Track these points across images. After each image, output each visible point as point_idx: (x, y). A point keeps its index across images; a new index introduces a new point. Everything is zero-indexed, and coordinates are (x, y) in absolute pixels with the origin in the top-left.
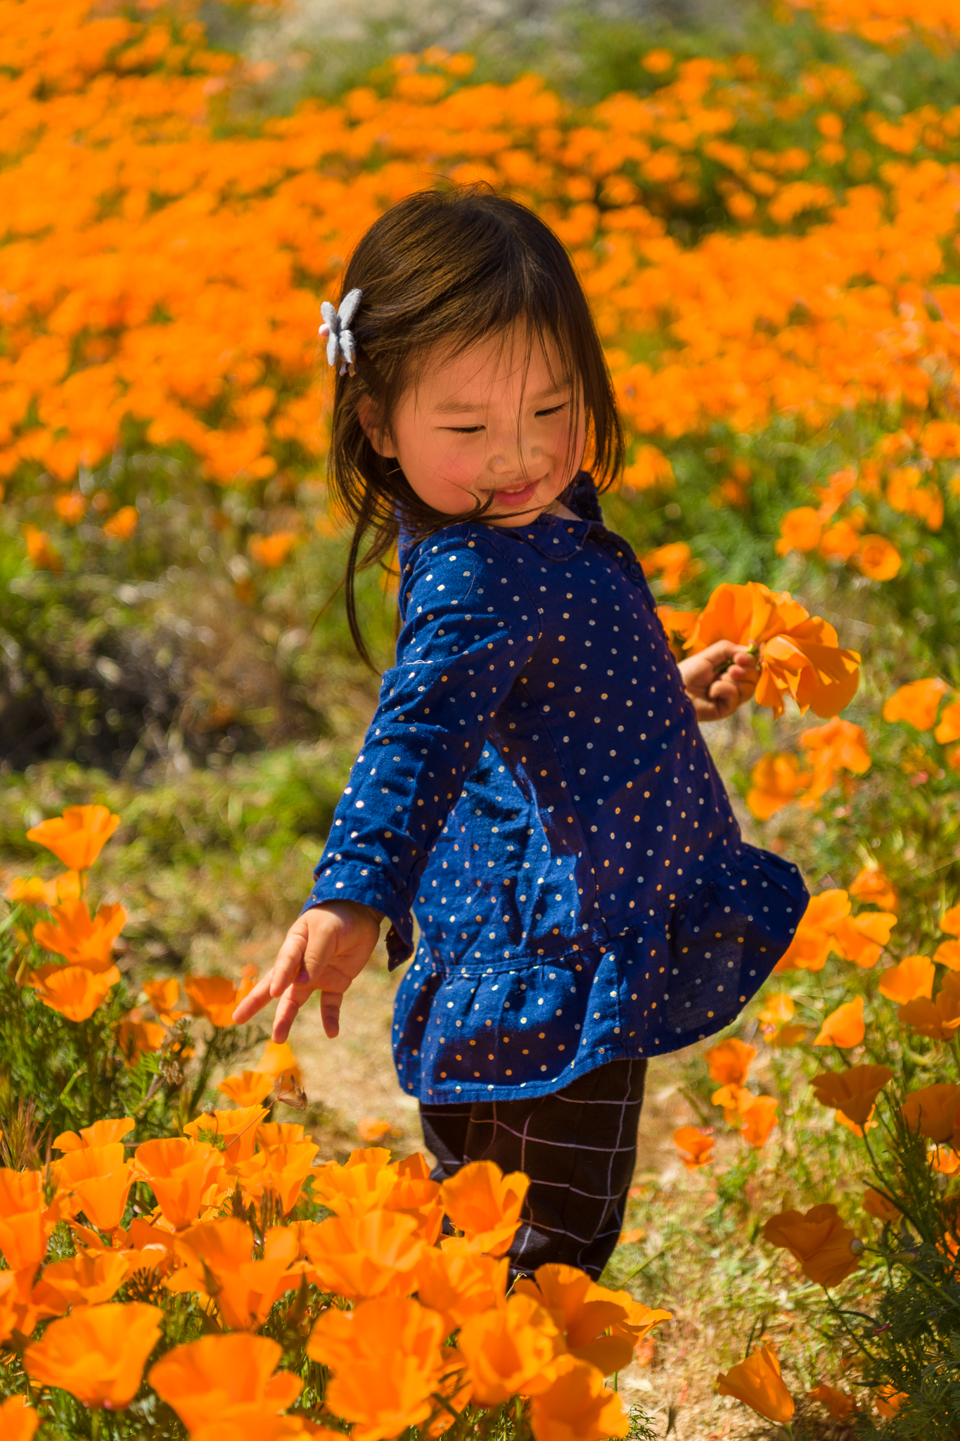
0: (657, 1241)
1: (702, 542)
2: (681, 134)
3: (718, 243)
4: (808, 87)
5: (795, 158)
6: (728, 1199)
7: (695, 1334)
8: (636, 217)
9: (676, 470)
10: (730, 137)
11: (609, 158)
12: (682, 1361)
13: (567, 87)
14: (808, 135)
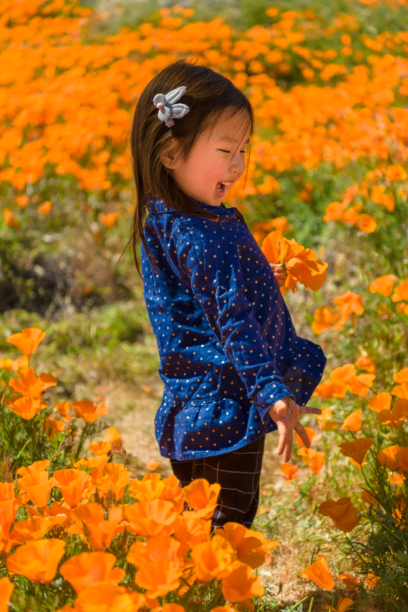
0: (273, 513)
1: (292, 217)
2: (283, 43)
3: (298, 89)
4: (336, 23)
5: (331, 53)
6: (303, 495)
7: (290, 552)
8: (264, 78)
9: (281, 186)
10: (303, 44)
11: (252, 53)
12: (284, 563)
13: (234, 23)
14: (337, 43)
